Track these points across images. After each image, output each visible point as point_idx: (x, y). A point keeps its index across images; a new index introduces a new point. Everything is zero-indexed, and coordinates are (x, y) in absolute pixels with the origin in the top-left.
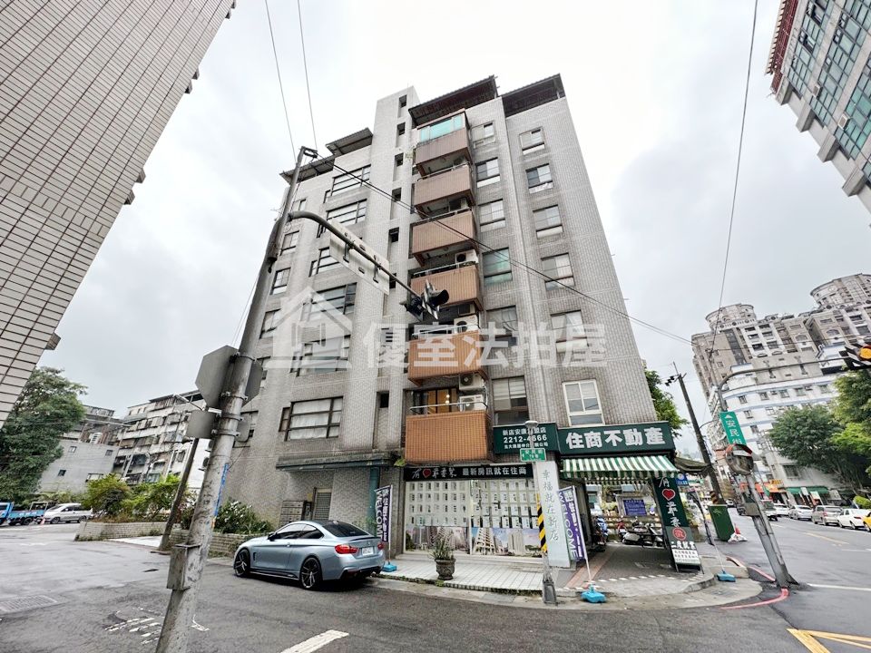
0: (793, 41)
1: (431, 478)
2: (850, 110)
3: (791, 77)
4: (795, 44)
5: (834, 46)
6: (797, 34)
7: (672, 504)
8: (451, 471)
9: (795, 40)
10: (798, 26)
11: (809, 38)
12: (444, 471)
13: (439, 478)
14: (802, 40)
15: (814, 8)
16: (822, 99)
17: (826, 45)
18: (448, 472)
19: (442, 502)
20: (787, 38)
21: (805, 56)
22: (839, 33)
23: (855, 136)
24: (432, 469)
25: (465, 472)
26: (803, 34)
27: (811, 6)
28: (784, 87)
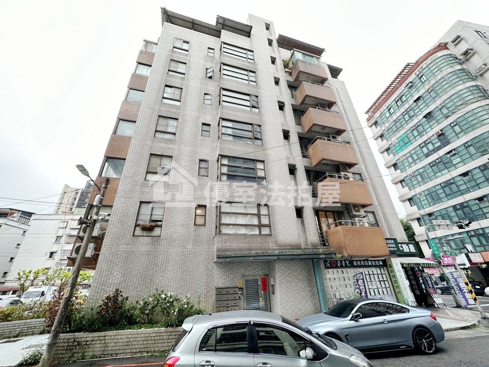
0: (384, 107)
1: (337, 267)
2: (399, 139)
3: (378, 119)
4: (385, 108)
5: (402, 116)
6: (387, 105)
7: (420, 278)
8: (348, 262)
9: (386, 107)
10: (389, 103)
11: (392, 109)
12: (343, 262)
13: (342, 267)
14: (389, 108)
15: (399, 100)
16: (389, 132)
17: (398, 114)
18: (346, 263)
19: (342, 282)
20: (382, 105)
21: (388, 115)
22: (405, 113)
23: (397, 149)
24: (337, 261)
25: (355, 263)
26: (390, 107)
27: (398, 98)
28: (373, 121)
